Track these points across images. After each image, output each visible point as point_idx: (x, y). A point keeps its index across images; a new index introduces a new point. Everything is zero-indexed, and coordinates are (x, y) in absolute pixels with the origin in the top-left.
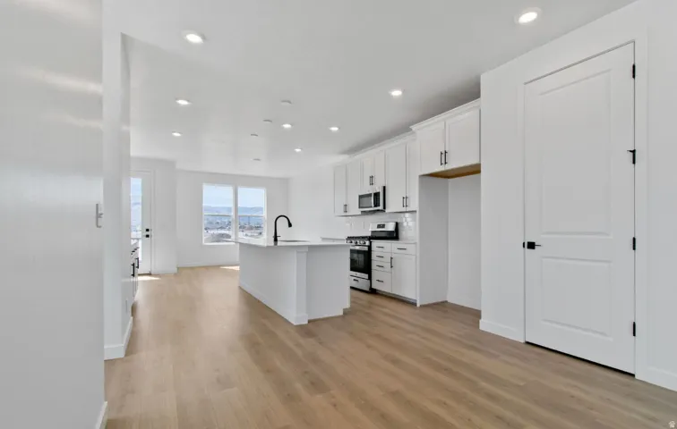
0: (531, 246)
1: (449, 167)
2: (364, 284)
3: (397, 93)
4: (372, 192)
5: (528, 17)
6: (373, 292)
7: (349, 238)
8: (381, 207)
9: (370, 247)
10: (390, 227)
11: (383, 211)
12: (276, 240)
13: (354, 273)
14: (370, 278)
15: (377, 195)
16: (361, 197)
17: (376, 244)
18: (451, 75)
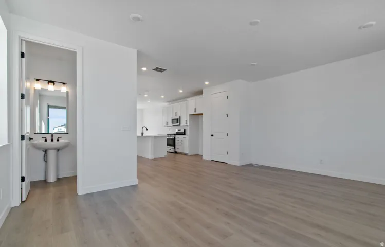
0: (212, 135)
1: (196, 113)
2: (172, 150)
3: (181, 91)
4: (176, 118)
5: (207, 83)
6: (176, 152)
7: (168, 134)
8: (179, 124)
9: (175, 137)
10: (182, 131)
11: (180, 125)
12: (142, 135)
13: (169, 147)
14: (175, 148)
15: (177, 119)
16: (172, 120)
17: (177, 136)
18: (196, 87)
